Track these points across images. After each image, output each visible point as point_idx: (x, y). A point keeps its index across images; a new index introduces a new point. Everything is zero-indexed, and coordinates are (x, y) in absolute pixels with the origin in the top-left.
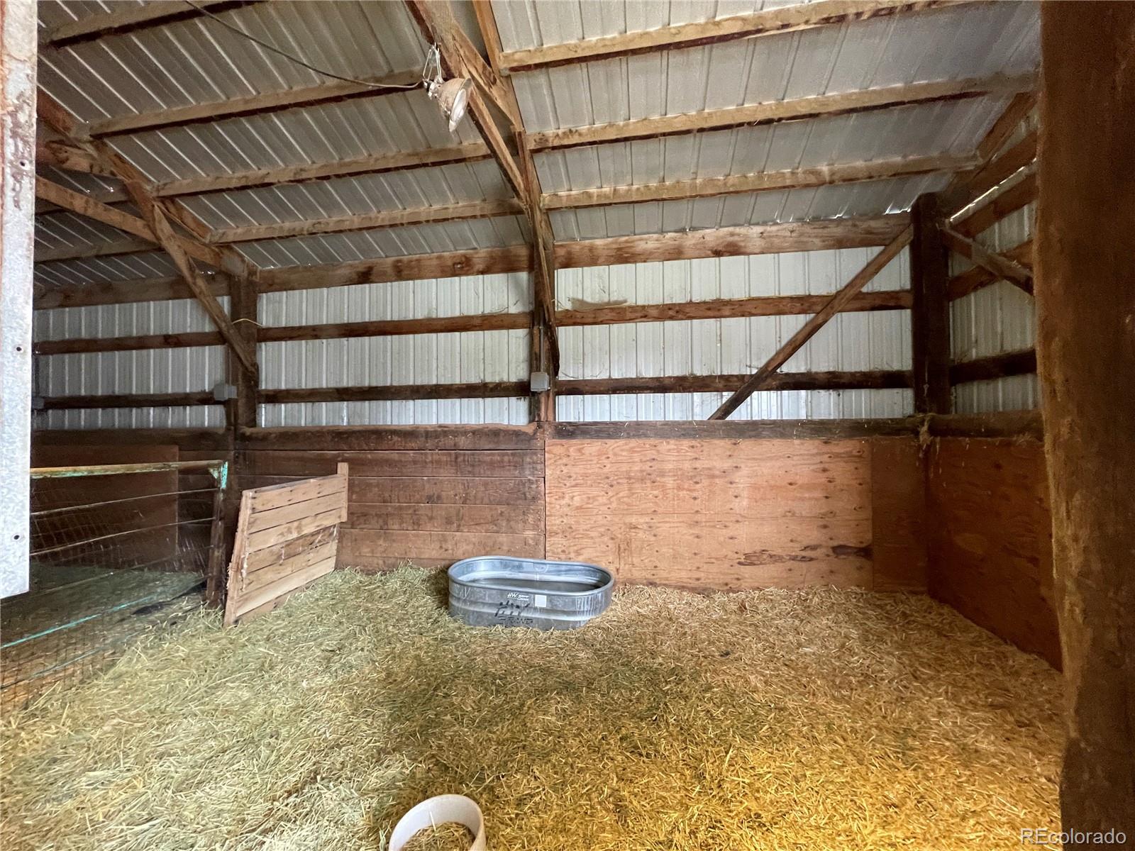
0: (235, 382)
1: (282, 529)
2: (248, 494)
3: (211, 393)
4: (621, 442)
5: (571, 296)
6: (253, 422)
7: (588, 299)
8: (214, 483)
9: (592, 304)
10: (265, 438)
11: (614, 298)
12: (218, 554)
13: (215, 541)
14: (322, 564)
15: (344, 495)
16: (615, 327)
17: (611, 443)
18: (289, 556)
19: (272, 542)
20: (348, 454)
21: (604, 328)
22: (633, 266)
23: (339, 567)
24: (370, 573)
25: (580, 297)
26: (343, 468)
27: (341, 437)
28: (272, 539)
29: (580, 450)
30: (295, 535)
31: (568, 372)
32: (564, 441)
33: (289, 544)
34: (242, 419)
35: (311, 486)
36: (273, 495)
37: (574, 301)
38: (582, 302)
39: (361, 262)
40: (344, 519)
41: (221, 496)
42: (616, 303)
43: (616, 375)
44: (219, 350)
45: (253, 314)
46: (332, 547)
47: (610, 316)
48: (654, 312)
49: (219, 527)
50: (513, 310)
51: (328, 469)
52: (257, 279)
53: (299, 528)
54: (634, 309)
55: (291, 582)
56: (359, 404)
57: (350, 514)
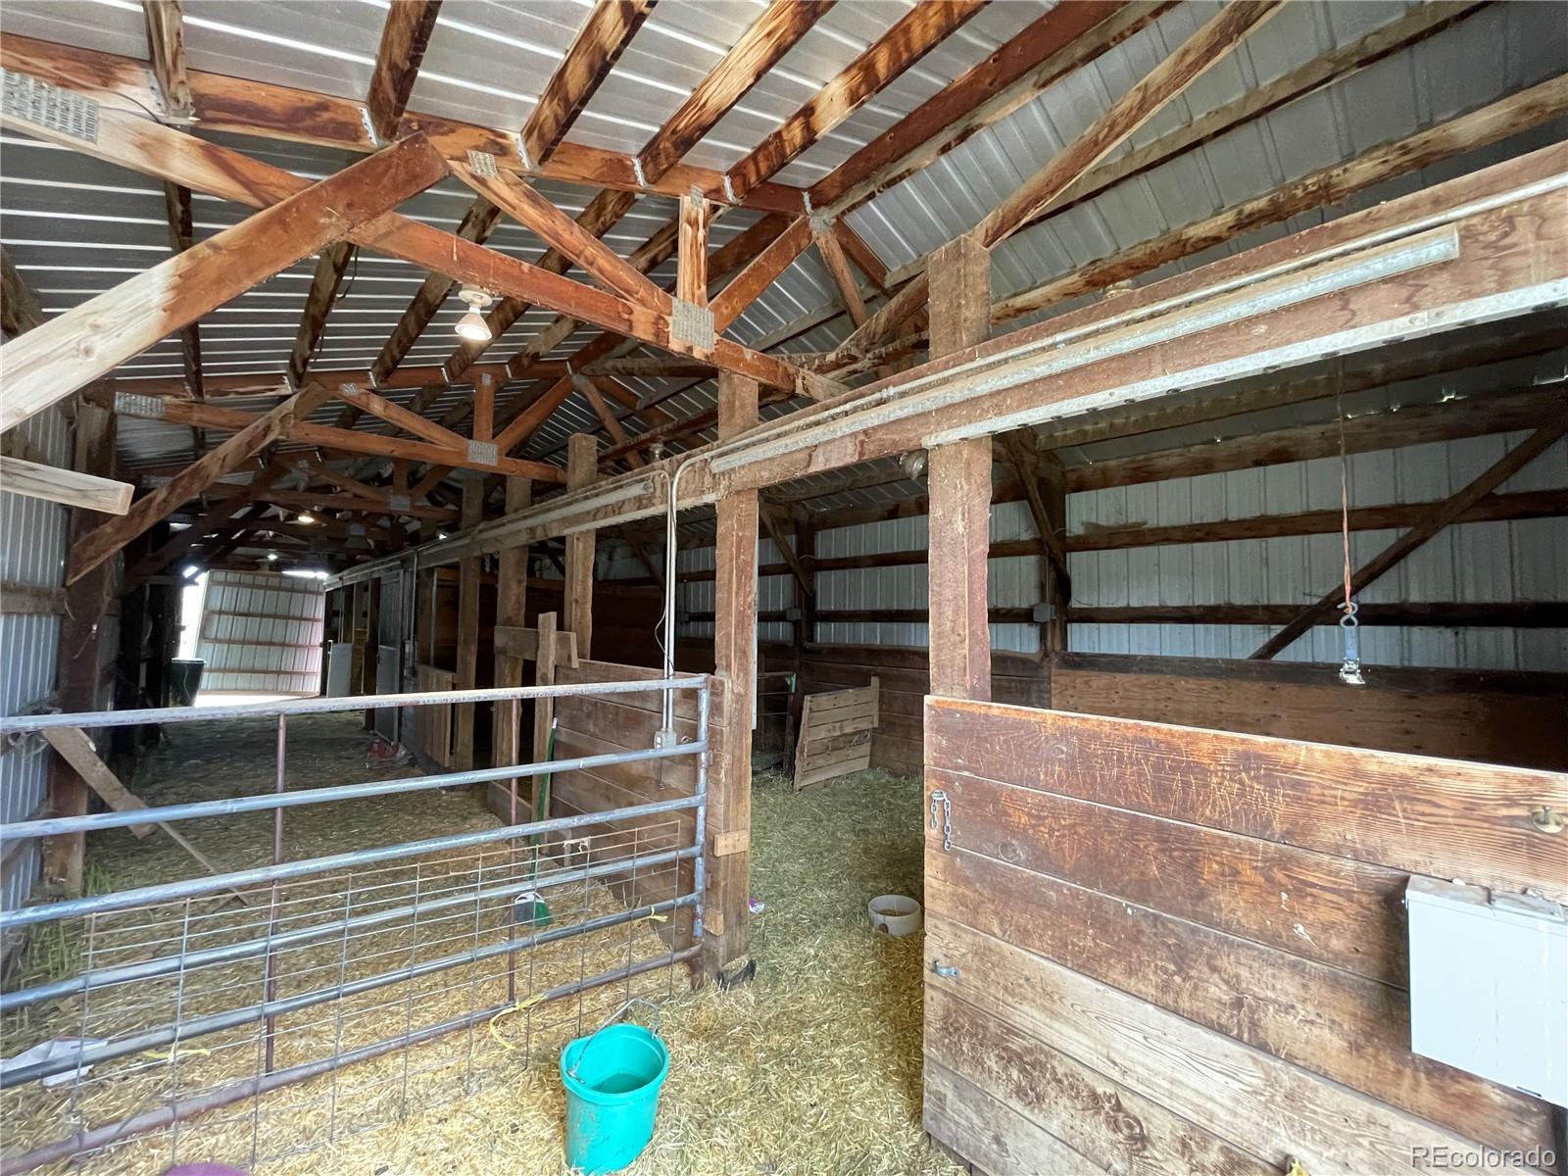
0: (800, 607)
1: (830, 727)
2: (808, 698)
3: (784, 612)
4: (1132, 677)
5: (1084, 519)
6: (811, 638)
7: (1103, 522)
8: (787, 687)
9: (1109, 528)
10: (818, 652)
11: (1132, 519)
12: (790, 739)
13: (788, 731)
14: (858, 761)
15: (876, 705)
16: (1134, 551)
17: (1120, 677)
18: (834, 749)
19: (823, 735)
20: (879, 669)
21: (1120, 553)
22: (1154, 484)
23: (872, 766)
24: (896, 776)
25: (1094, 520)
26: (875, 681)
27: (874, 654)
28: (821, 734)
29: (1086, 683)
30: (838, 733)
31: (1080, 600)
32: (1069, 671)
33: (835, 739)
34: (804, 636)
35: (849, 695)
36: (823, 700)
37: (1087, 525)
38: (1096, 526)
39: (889, 501)
40: (876, 725)
41: (791, 698)
42: (1135, 525)
43: (1134, 604)
44: (789, 577)
45: (811, 549)
46: (866, 748)
47: (1127, 540)
48: (1179, 535)
49: (790, 720)
50: (1025, 536)
51: (865, 683)
52: (814, 520)
53: (841, 727)
54: (1154, 531)
55: (835, 770)
56: (889, 625)
57: (881, 721)
